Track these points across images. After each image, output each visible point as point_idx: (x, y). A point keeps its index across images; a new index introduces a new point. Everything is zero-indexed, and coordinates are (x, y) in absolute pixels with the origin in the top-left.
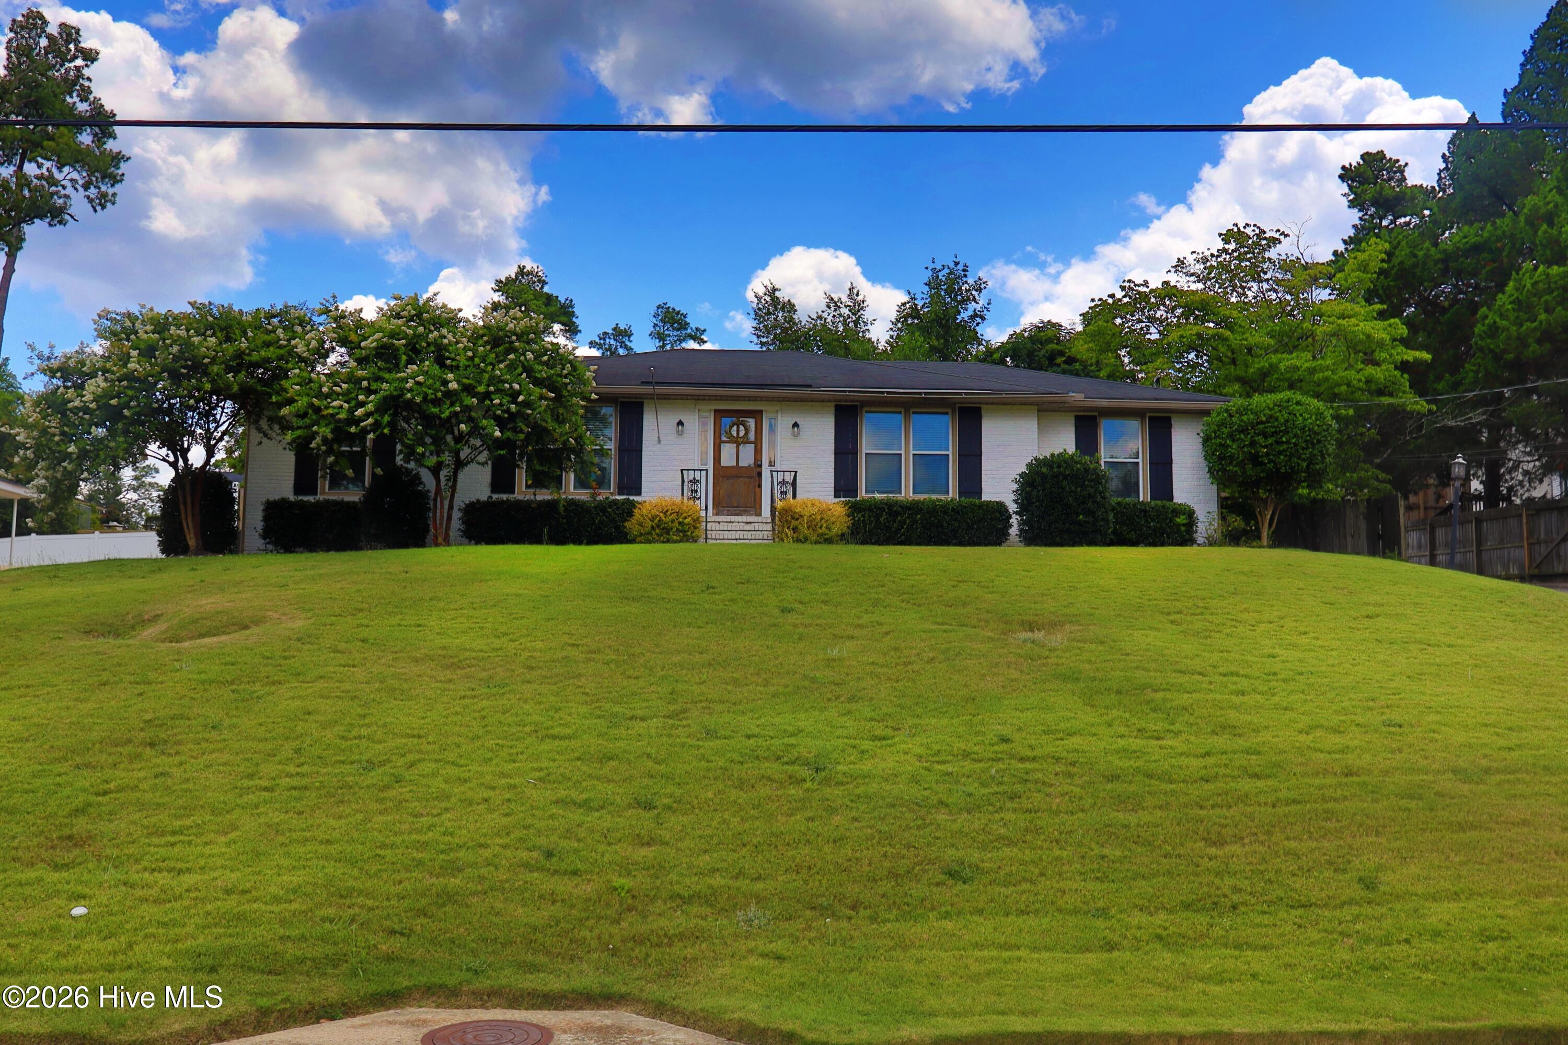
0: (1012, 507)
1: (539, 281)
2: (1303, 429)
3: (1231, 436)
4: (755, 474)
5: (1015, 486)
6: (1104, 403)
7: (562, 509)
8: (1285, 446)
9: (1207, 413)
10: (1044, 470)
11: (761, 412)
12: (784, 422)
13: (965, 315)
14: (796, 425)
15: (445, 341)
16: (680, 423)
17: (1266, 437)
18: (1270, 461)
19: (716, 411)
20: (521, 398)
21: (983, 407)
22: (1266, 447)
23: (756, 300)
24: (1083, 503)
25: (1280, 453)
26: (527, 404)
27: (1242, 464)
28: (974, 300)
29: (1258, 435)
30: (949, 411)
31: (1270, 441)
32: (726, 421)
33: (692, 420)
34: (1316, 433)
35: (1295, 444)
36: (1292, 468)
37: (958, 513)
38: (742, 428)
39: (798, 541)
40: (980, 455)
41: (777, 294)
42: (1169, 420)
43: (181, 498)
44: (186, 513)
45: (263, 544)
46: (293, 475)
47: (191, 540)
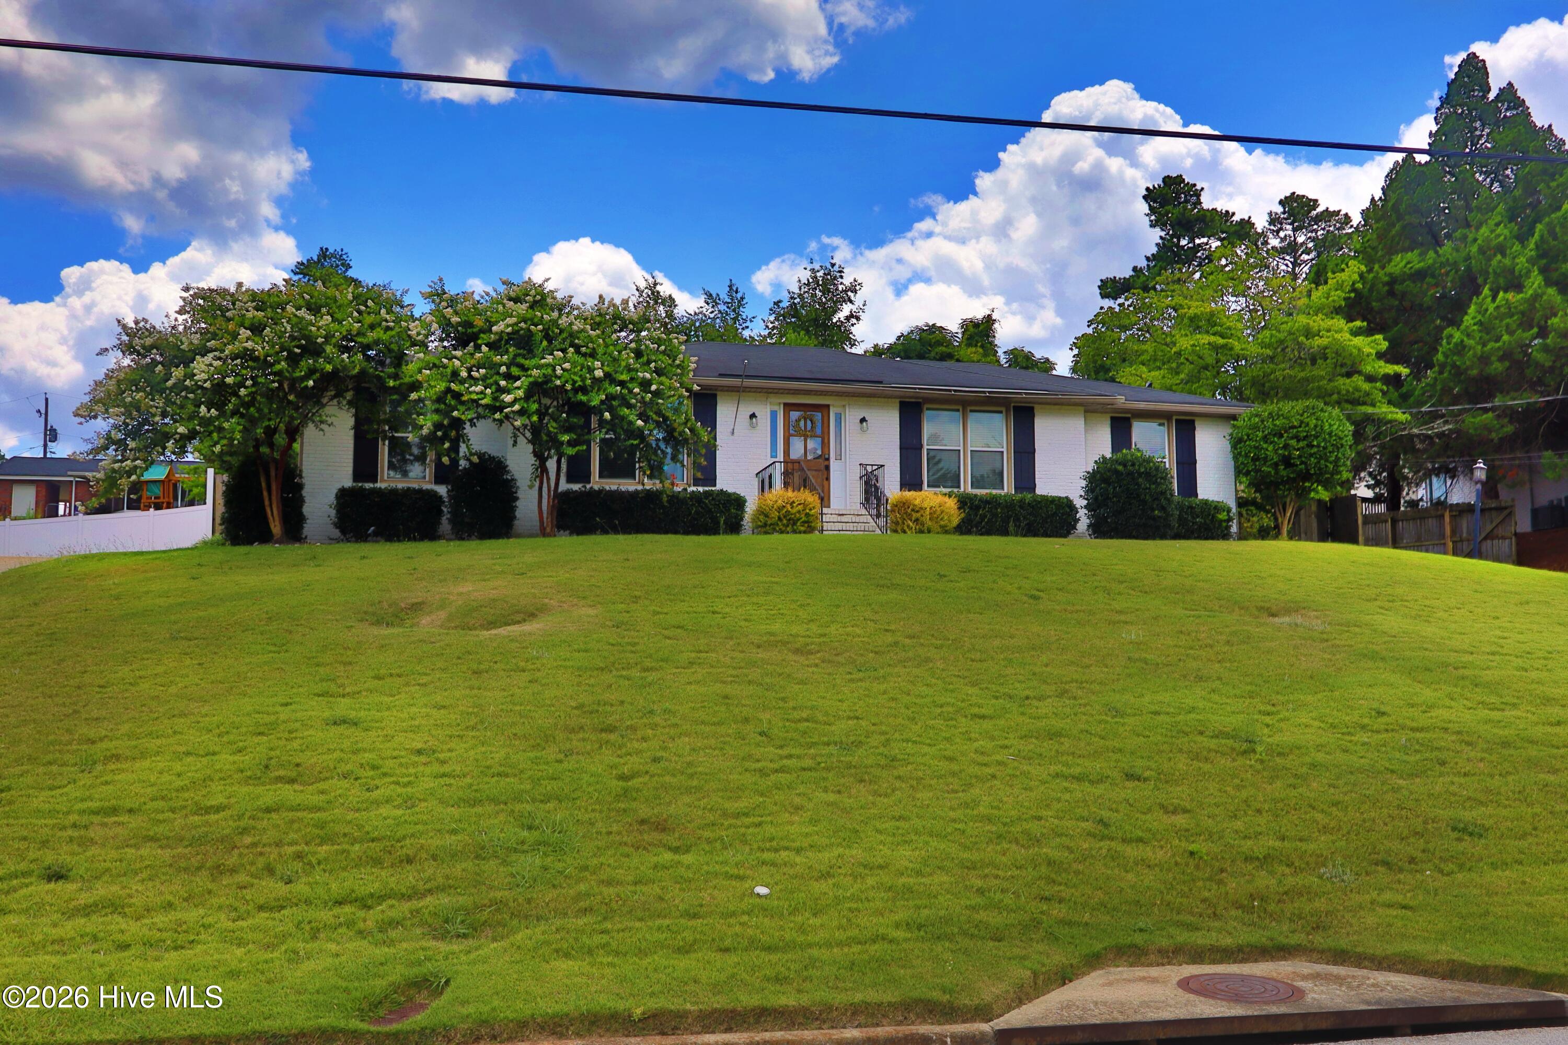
0: (1080, 503)
1: (343, 265)
2: (1330, 434)
3: (1265, 439)
4: (823, 467)
5: (1084, 483)
6: (1142, 406)
7: (665, 499)
8: (1315, 450)
9: (1234, 417)
10: (1120, 468)
11: (828, 406)
12: (852, 416)
13: (841, 315)
15: (575, 328)
16: (753, 415)
17: (1298, 441)
18: (1302, 463)
19: (785, 405)
21: (1036, 406)
22: (1298, 450)
23: (637, 294)
24: (1156, 499)
25: (1311, 455)
27: (1276, 465)
28: (851, 302)
29: (1292, 438)
30: (1003, 409)
31: (1301, 444)
32: (795, 415)
33: (764, 412)
34: (1341, 439)
35: (1324, 448)
36: (1320, 469)
38: (809, 423)
39: (921, 532)
40: (1033, 452)
41: (658, 288)
42: (1193, 422)
43: (264, 485)
44: (270, 499)
45: (337, 533)
46: (351, 461)
47: (276, 528)
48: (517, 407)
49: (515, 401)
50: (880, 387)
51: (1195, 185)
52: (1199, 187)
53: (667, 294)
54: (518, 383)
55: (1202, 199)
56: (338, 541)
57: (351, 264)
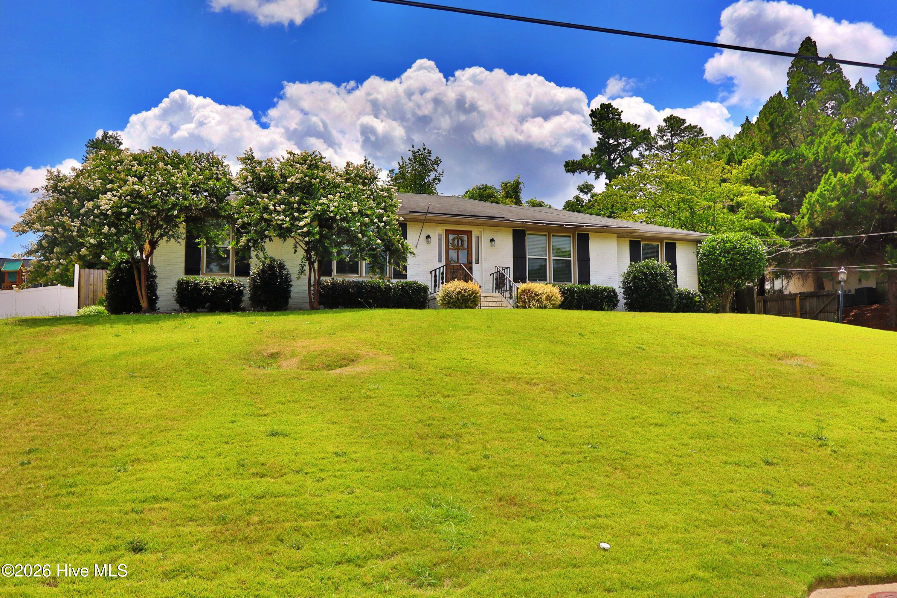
0: (619, 291)
2: (756, 252)
3: (720, 254)
4: (468, 268)
5: (622, 279)
6: (649, 234)
7: (383, 286)
8: (749, 261)
9: (699, 241)
11: (471, 232)
12: (485, 237)
13: (430, 178)
15: (336, 181)
16: (428, 236)
17: (739, 256)
18: (741, 268)
19: (446, 230)
21: (590, 233)
22: (739, 261)
24: (666, 289)
25: (746, 264)
28: (436, 170)
29: (736, 254)
30: (571, 235)
31: (741, 258)
32: (451, 237)
33: (434, 234)
34: (761, 254)
35: (753, 260)
36: (750, 272)
38: (460, 241)
40: (589, 260)
42: (674, 244)
43: (136, 276)
44: (140, 285)
45: (177, 306)
46: (184, 261)
47: (144, 304)
48: (305, 229)
49: (306, 225)
50: (503, 221)
51: (618, 109)
52: (620, 111)
54: (306, 214)
55: (622, 117)
56: (178, 312)
57: (122, 142)
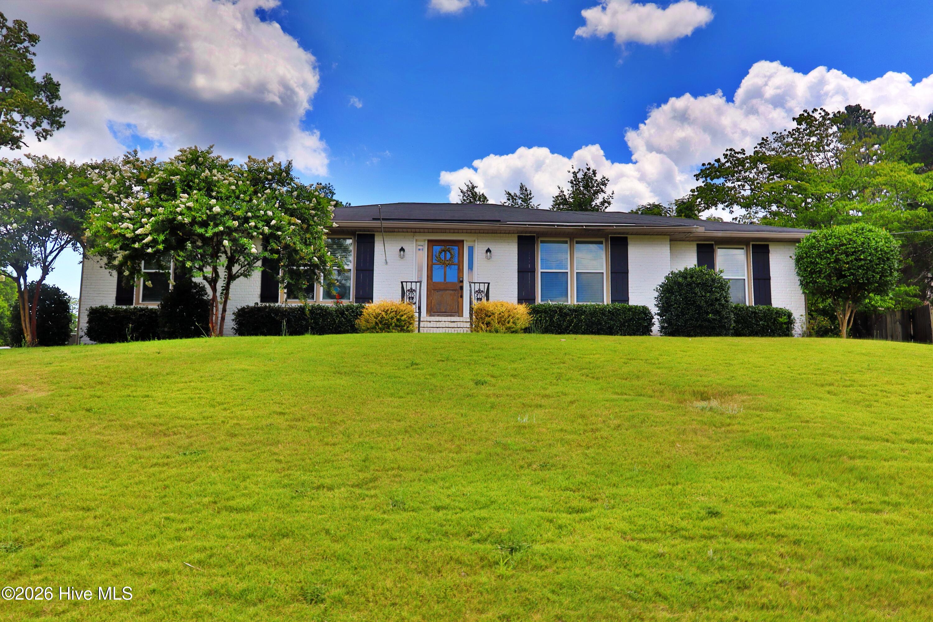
0: (654, 310)
2: (876, 249)
3: (819, 256)
4: (458, 288)
5: (656, 294)
6: (720, 234)
7: (307, 312)
8: (863, 262)
9: (798, 241)
10: (680, 280)
11: (462, 241)
12: (480, 249)
13: (597, 201)
14: (488, 251)
16: (402, 249)
17: (847, 256)
18: (852, 274)
19: (429, 241)
20: (273, 222)
21: (629, 236)
22: (847, 263)
24: (712, 305)
25: (859, 267)
26: (278, 228)
27: (829, 277)
28: (603, 192)
29: (841, 254)
30: (603, 240)
31: (851, 258)
32: (437, 249)
33: (411, 247)
34: (886, 253)
35: (871, 261)
36: (868, 279)
37: (613, 314)
38: (448, 254)
39: (490, 331)
40: (627, 273)
42: (767, 247)
46: (115, 290)
50: (497, 225)
51: (869, 111)
52: (872, 112)
53: (481, 193)
